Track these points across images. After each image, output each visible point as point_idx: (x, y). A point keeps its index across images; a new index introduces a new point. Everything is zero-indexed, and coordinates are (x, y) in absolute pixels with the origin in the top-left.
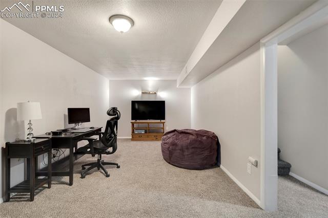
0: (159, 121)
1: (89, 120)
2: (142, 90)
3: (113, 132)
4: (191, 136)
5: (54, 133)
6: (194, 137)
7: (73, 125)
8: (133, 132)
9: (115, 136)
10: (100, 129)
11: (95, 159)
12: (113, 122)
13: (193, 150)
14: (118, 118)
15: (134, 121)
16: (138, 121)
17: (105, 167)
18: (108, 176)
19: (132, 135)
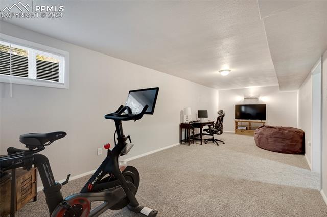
0: (260, 121)
1: (207, 117)
2: (245, 96)
3: (221, 123)
4: (274, 130)
5: (194, 121)
6: (276, 130)
7: (199, 119)
8: (237, 128)
9: (222, 125)
10: (213, 122)
11: (211, 137)
12: (221, 118)
13: (275, 139)
14: (223, 116)
15: (237, 120)
16: (241, 120)
17: (217, 141)
18: (218, 145)
19: (236, 130)
